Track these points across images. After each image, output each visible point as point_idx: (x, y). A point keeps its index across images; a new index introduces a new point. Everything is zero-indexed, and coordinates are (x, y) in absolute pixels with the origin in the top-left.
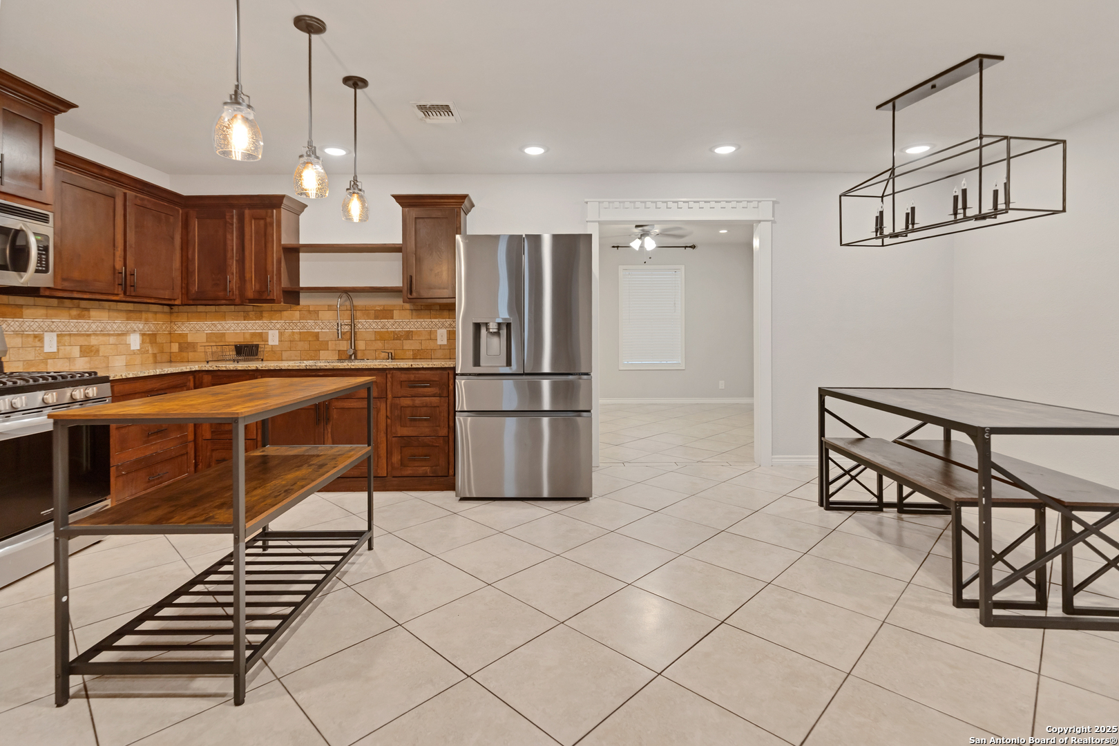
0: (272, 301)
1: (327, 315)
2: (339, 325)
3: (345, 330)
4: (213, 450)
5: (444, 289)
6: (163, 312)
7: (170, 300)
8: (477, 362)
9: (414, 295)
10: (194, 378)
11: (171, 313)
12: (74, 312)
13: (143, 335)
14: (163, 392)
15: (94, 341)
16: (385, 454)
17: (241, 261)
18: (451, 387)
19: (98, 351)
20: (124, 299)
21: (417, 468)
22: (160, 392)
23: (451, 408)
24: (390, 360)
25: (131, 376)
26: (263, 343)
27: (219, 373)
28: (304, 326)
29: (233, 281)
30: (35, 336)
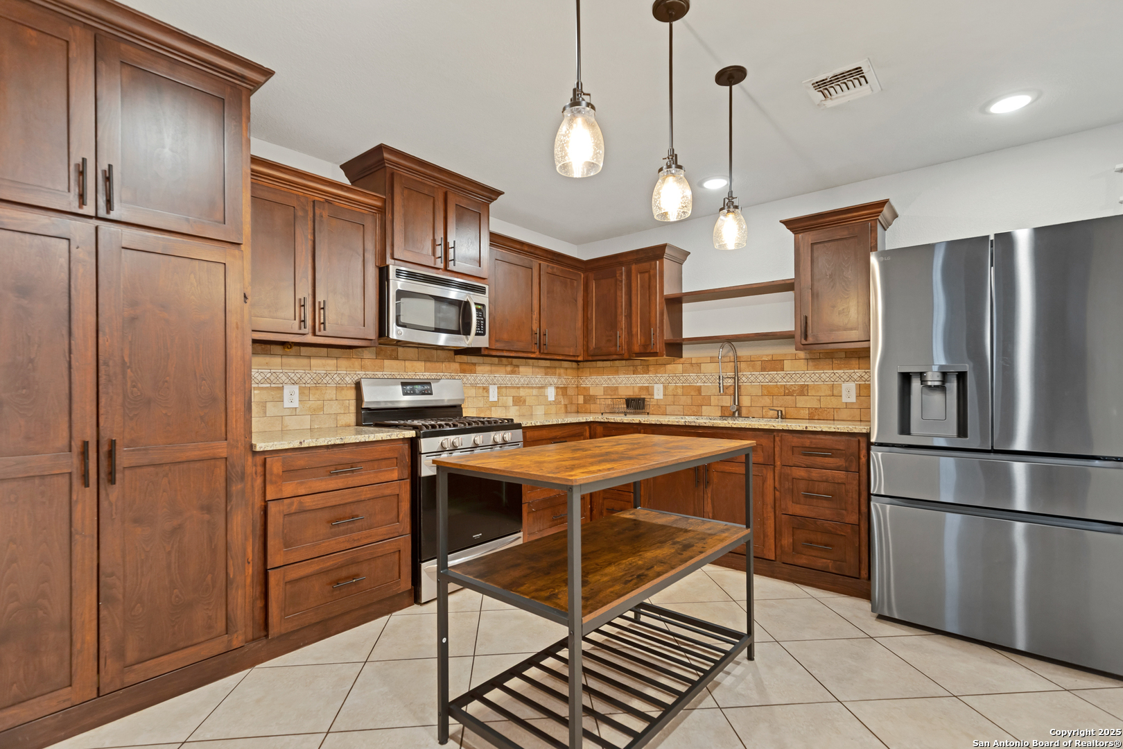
0: (655, 354)
1: (708, 368)
2: (721, 378)
3: (729, 384)
4: (604, 498)
5: (851, 329)
6: (572, 368)
7: (574, 356)
8: (905, 428)
9: (810, 340)
10: (590, 428)
11: (578, 369)
12: (509, 368)
13: (557, 388)
14: (564, 440)
15: (522, 393)
16: (773, 533)
17: (629, 316)
18: (863, 460)
19: (525, 401)
20: (539, 356)
21: (815, 559)
22: (562, 440)
23: (864, 487)
24: (780, 419)
25: (538, 424)
26: (649, 397)
27: (609, 425)
28: (687, 380)
29: (622, 335)
30: (484, 388)
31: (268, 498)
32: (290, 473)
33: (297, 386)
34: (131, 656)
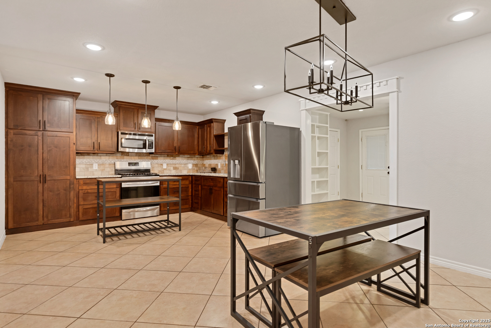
11: (203, 158)
12: (172, 158)
13: (193, 164)
15: (177, 166)
19: (178, 168)
26: (217, 167)
29: (205, 147)
30: (161, 164)
31: (80, 189)
32: (85, 184)
33: (97, 164)
34: (49, 218)
